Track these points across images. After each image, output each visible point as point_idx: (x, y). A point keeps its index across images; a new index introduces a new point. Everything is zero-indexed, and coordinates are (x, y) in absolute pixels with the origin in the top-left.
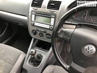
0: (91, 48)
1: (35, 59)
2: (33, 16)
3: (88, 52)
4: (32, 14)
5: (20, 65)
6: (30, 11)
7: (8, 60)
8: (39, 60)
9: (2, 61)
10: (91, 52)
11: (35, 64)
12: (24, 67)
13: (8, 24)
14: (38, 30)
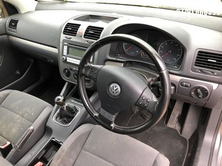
2: (66, 48)
3: (113, 92)
4: (64, 45)
5: (44, 120)
6: (61, 41)
7: (26, 115)
8: (71, 115)
9: (18, 116)
10: (116, 91)
11: (65, 121)
12: (49, 124)
13: (32, 61)
14: (71, 70)
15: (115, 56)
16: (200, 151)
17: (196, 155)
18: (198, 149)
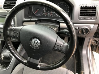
0: (36, 41)
1: (2, 62)
3: (35, 45)
10: (37, 44)
15: (28, 18)
16: (82, 59)
17: (81, 62)
18: (81, 58)
